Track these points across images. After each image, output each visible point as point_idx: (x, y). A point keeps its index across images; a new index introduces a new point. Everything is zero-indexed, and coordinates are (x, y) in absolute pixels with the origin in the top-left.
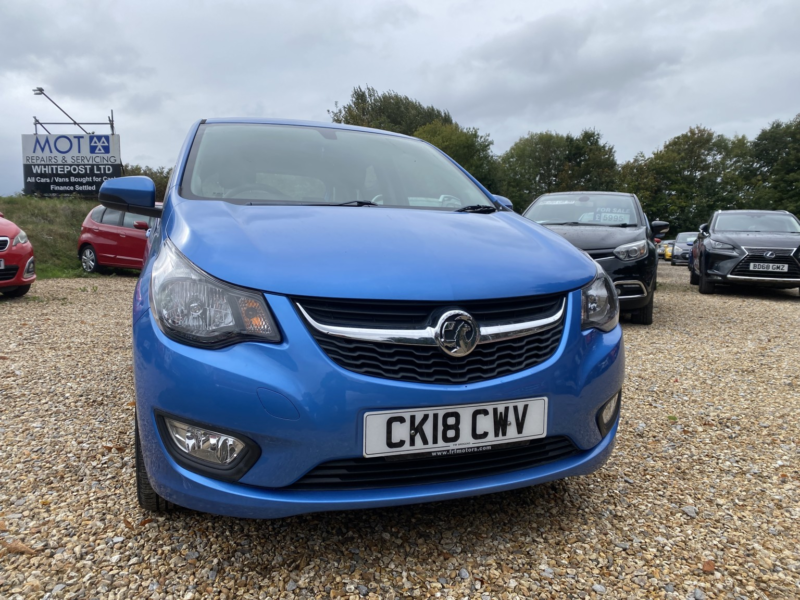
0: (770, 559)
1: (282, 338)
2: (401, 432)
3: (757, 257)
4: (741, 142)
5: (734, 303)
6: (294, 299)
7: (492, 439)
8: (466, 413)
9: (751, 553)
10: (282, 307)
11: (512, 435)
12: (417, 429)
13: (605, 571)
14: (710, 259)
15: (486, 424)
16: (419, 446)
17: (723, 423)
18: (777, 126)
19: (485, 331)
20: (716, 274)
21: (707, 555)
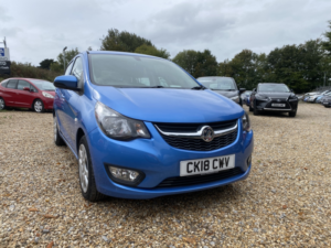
0: (302, 204)
1: (151, 137)
2: (191, 167)
3: (274, 101)
4: (263, 55)
5: (267, 119)
6: (154, 123)
7: (219, 169)
8: (211, 160)
9: (295, 202)
10: (150, 126)
11: (225, 167)
12: (196, 166)
13: (253, 210)
14: (258, 102)
15: (217, 164)
16: (197, 172)
17: (276, 162)
18: (277, 50)
19: (216, 132)
20: (260, 108)
21: (283, 204)
